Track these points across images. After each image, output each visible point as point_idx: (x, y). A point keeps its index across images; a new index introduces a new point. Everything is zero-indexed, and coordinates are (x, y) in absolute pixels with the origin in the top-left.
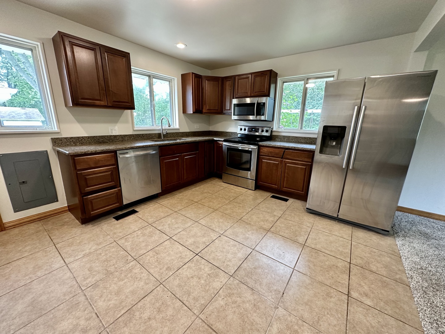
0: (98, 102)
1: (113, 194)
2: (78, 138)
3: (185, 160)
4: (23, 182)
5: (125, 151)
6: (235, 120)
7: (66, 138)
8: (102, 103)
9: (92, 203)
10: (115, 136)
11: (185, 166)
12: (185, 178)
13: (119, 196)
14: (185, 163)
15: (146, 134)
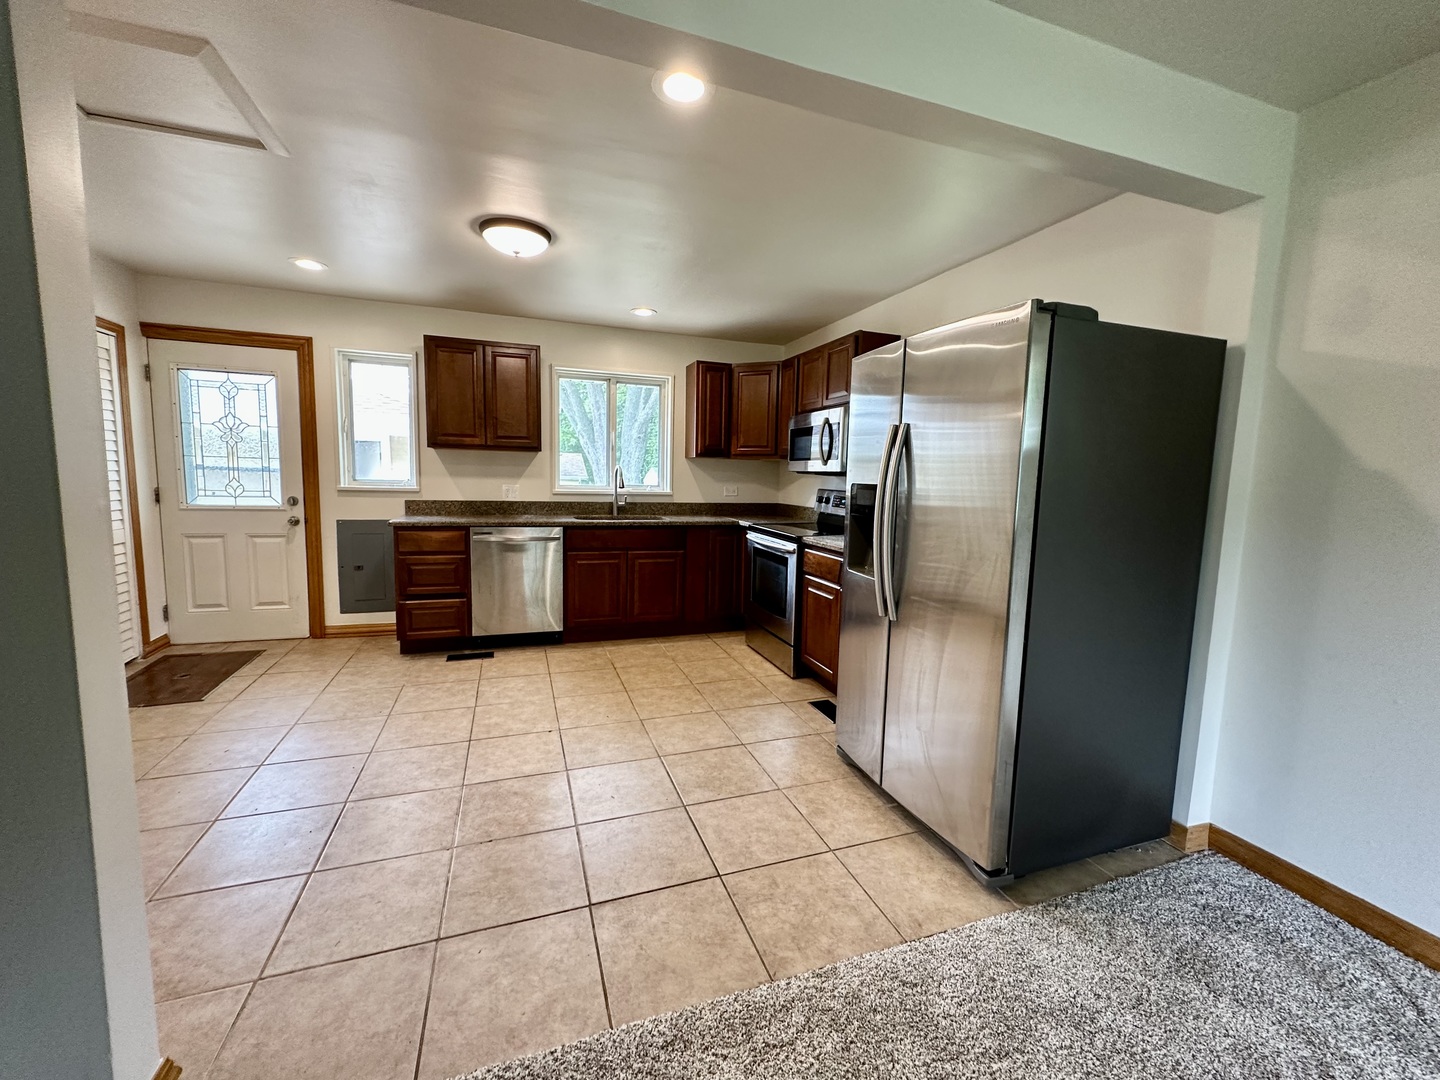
0: (468, 440)
1: (451, 607)
2: (445, 502)
3: (637, 568)
4: (359, 567)
5: (486, 530)
6: (798, 472)
7: (425, 502)
8: (477, 441)
9: (410, 615)
10: (511, 504)
11: (637, 582)
12: (636, 611)
13: (465, 615)
14: (636, 575)
15: (579, 503)
